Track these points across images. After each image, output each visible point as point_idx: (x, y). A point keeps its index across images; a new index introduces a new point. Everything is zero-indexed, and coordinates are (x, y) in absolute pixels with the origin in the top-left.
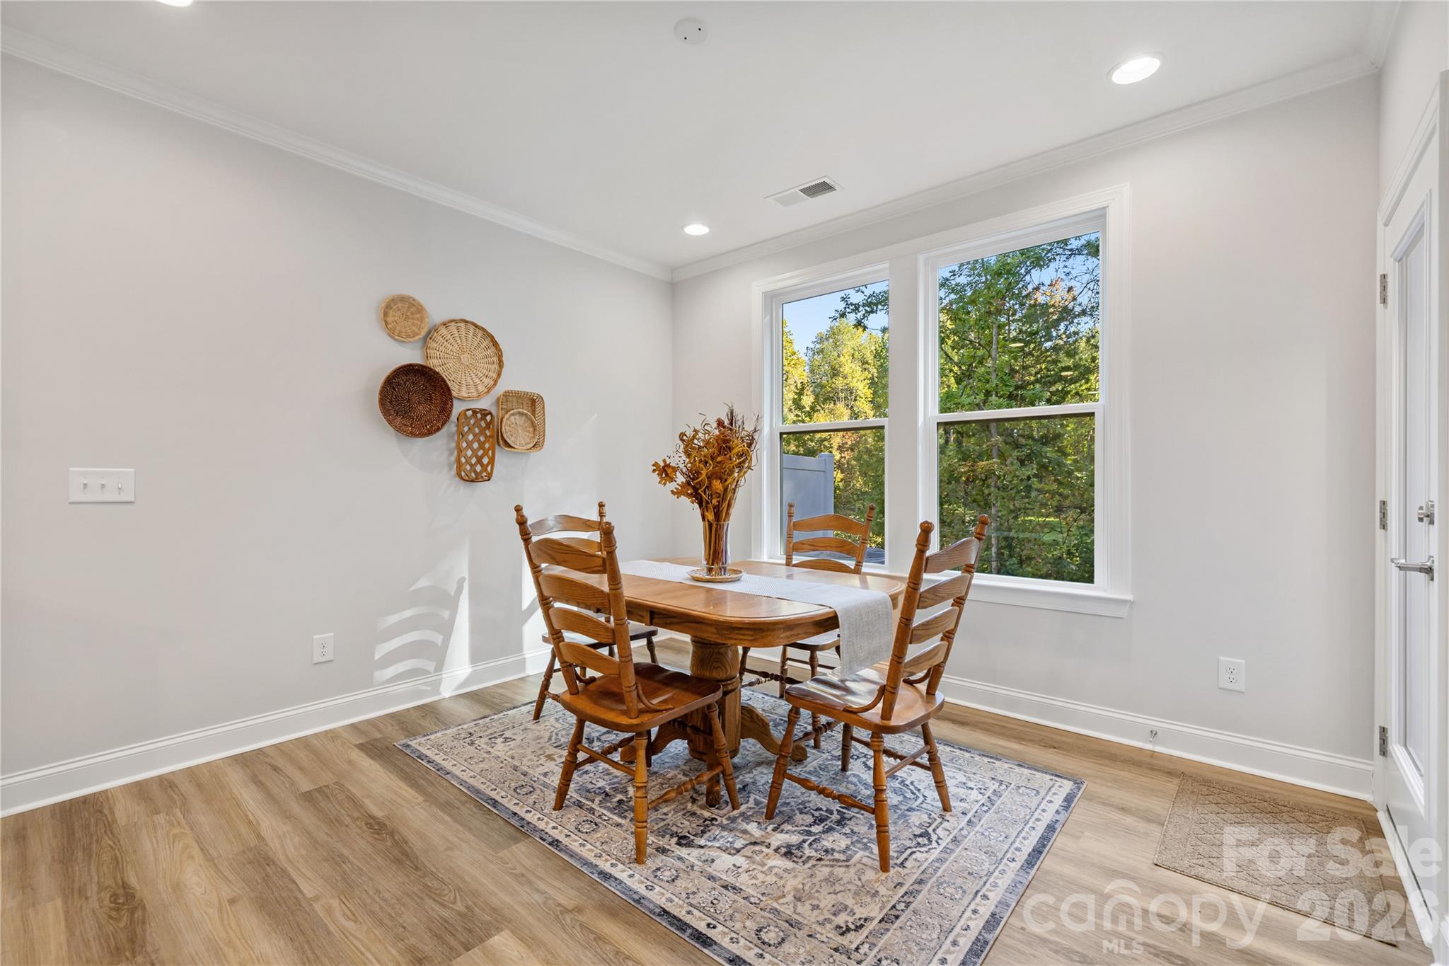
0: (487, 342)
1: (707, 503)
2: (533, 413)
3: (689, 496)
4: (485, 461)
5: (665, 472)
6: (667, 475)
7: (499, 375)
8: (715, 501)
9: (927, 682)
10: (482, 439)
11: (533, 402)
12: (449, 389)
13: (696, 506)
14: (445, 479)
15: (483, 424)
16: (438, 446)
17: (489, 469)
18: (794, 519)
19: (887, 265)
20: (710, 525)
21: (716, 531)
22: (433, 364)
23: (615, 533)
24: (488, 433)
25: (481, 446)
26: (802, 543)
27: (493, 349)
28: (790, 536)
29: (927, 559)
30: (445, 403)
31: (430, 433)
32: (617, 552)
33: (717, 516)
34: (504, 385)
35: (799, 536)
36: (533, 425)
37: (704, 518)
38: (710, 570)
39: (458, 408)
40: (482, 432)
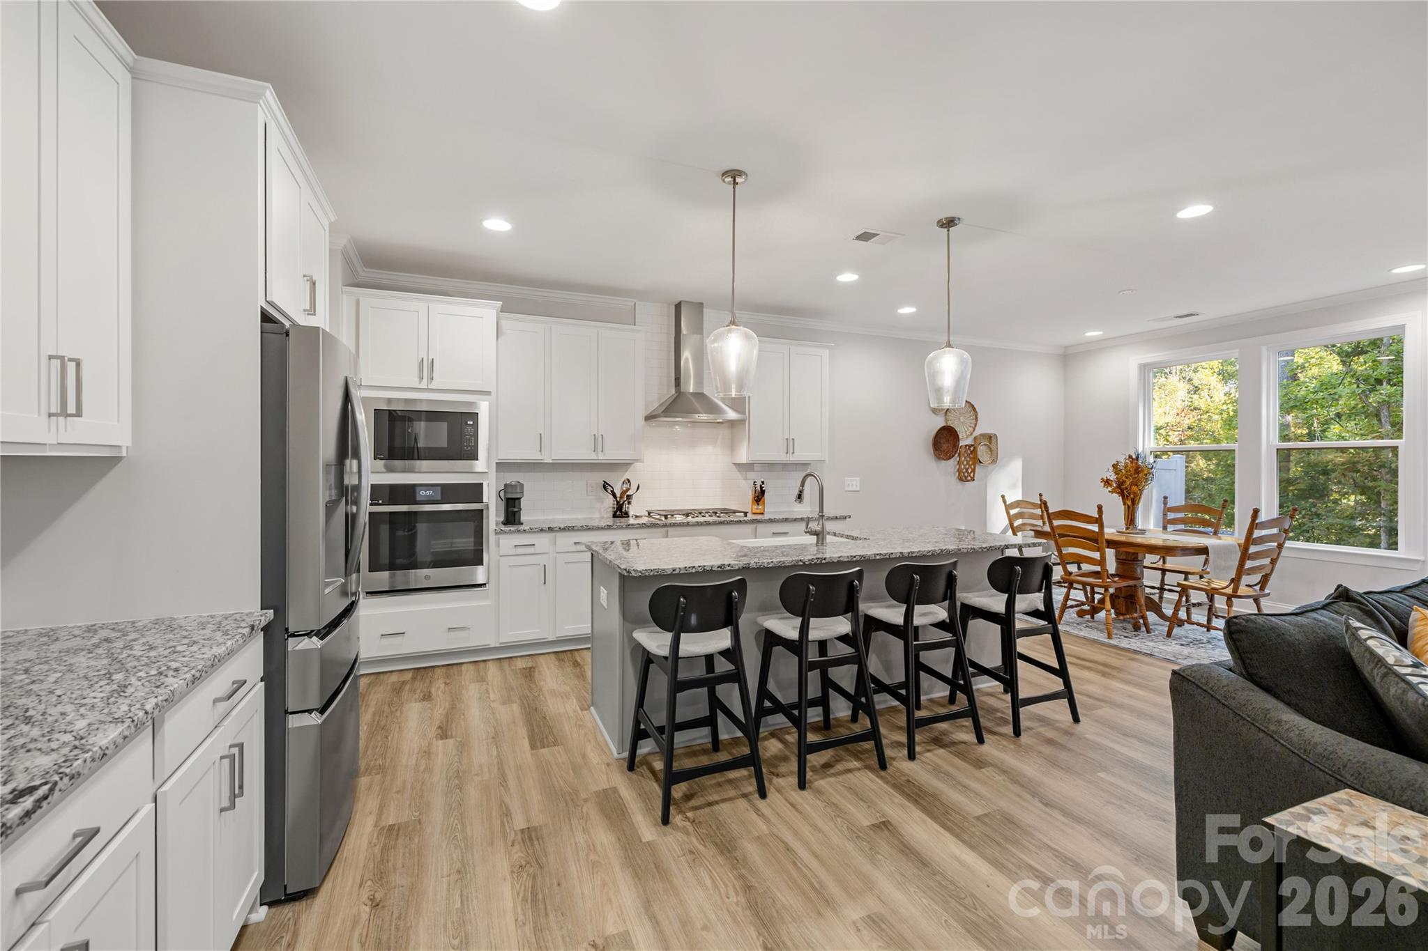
0: (971, 409)
1: (1127, 496)
2: (990, 443)
3: (1118, 493)
4: (970, 470)
5: (1107, 482)
6: (1109, 483)
7: (975, 426)
8: (1132, 496)
9: (1259, 585)
10: (968, 459)
11: (991, 437)
12: (958, 435)
13: (1120, 497)
14: (953, 479)
15: (969, 452)
16: (951, 464)
17: (972, 475)
18: (1168, 506)
19: (1237, 350)
20: (1129, 507)
21: (1132, 510)
22: (950, 423)
23: (1103, 509)
24: (971, 456)
25: (968, 463)
26: (1174, 519)
27: (973, 413)
28: (1165, 515)
29: (1257, 524)
30: (956, 443)
31: (950, 458)
32: (1103, 516)
33: (1133, 502)
34: (978, 432)
35: (1171, 516)
36: (991, 450)
37: (1124, 504)
38: (1127, 529)
39: (962, 443)
40: (968, 456)
